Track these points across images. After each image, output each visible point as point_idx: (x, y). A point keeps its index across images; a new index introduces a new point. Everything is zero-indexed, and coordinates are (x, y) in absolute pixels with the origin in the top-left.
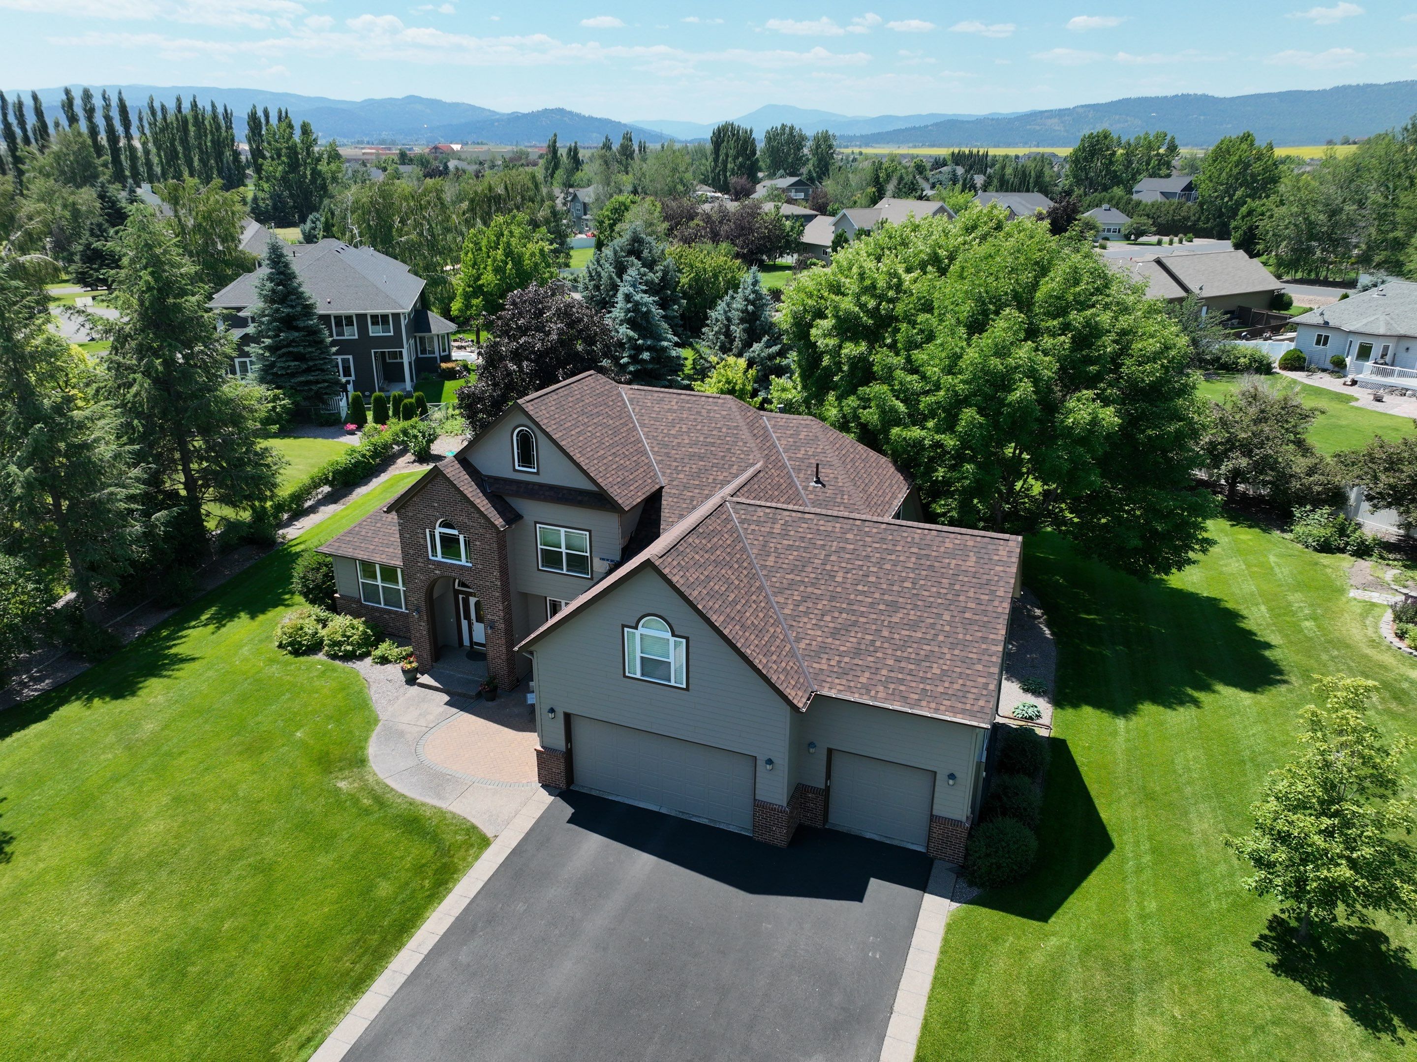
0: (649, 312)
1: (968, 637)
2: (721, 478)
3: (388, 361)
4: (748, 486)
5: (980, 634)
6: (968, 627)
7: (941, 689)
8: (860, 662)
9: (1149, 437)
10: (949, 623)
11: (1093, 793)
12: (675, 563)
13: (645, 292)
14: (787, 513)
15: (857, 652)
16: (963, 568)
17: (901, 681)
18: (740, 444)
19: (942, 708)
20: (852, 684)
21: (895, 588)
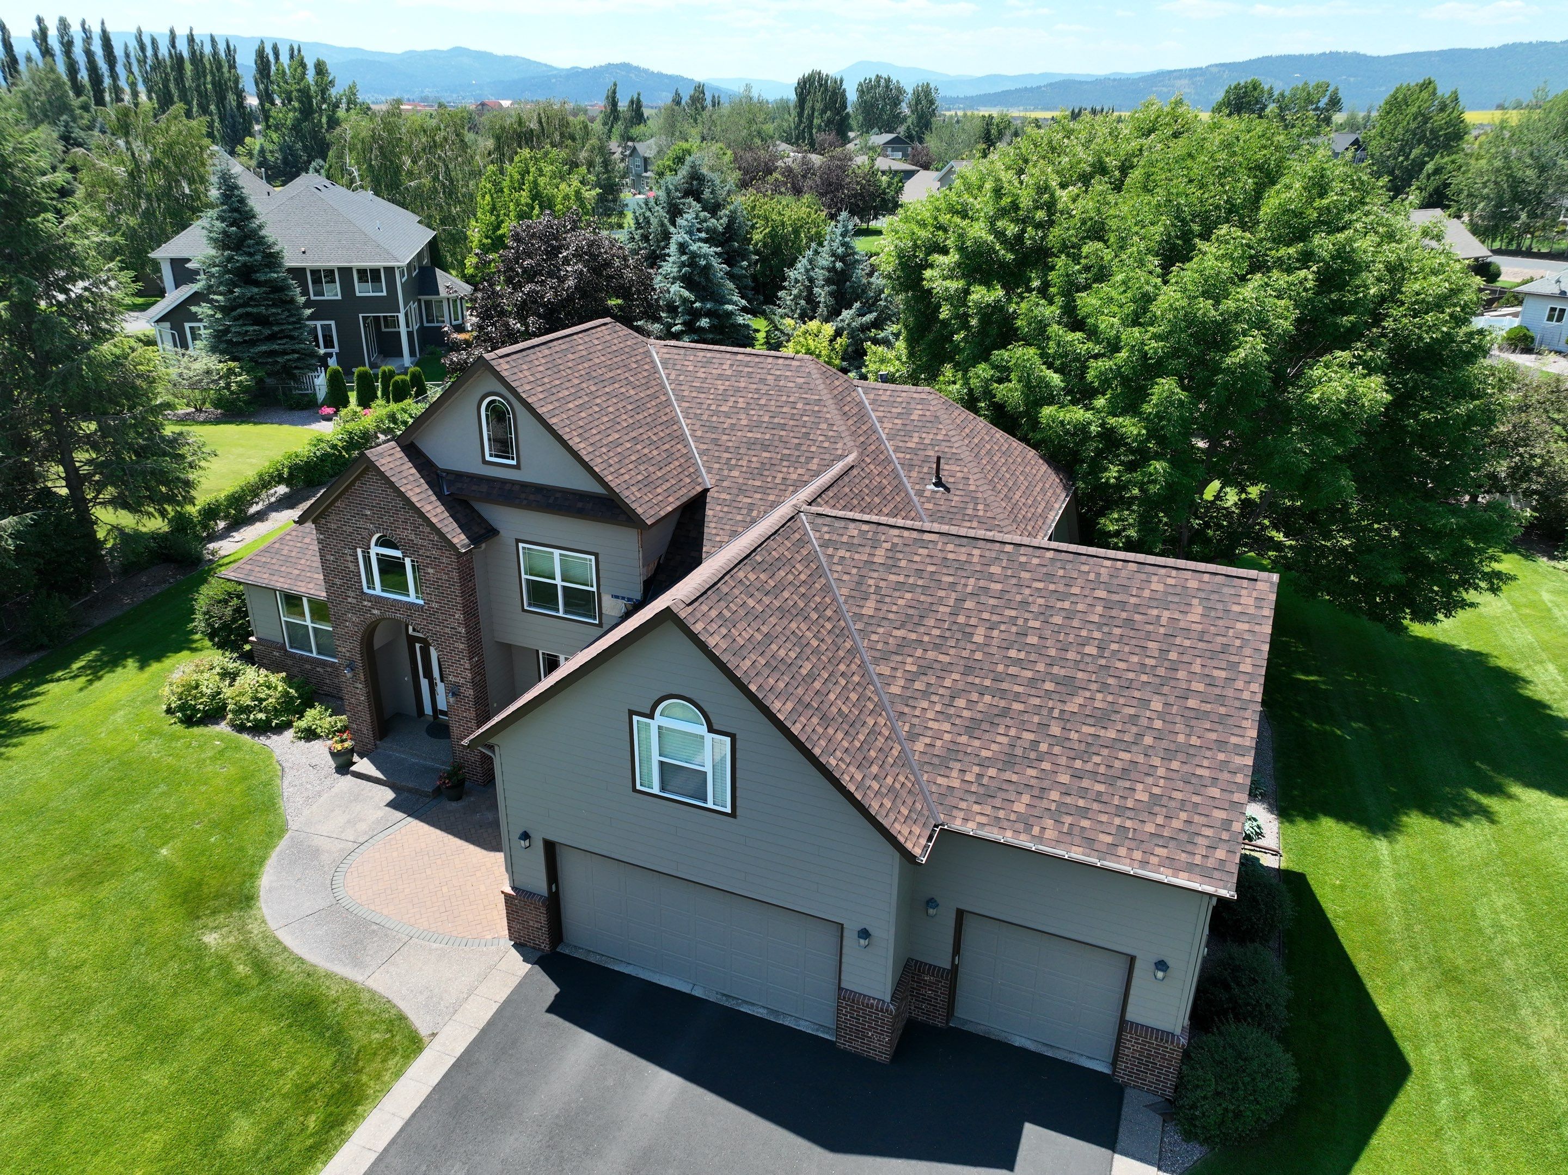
0: (708, 267)
1: (1194, 740)
2: (794, 476)
3: (384, 329)
4: (835, 489)
5: (1213, 736)
6: (1194, 722)
7: (1150, 828)
8: (1014, 778)
9: (1426, 423)
10: (1161, 716)
11: (1361, 968)
12: (713, 613)
13: (705, 241)
14: (896, 532)
15: (1009, 761)
16: (1182, 624)
18: (824, 426)
19: (1154, 860)
20: (1001, 814)
21: (1071, 655)
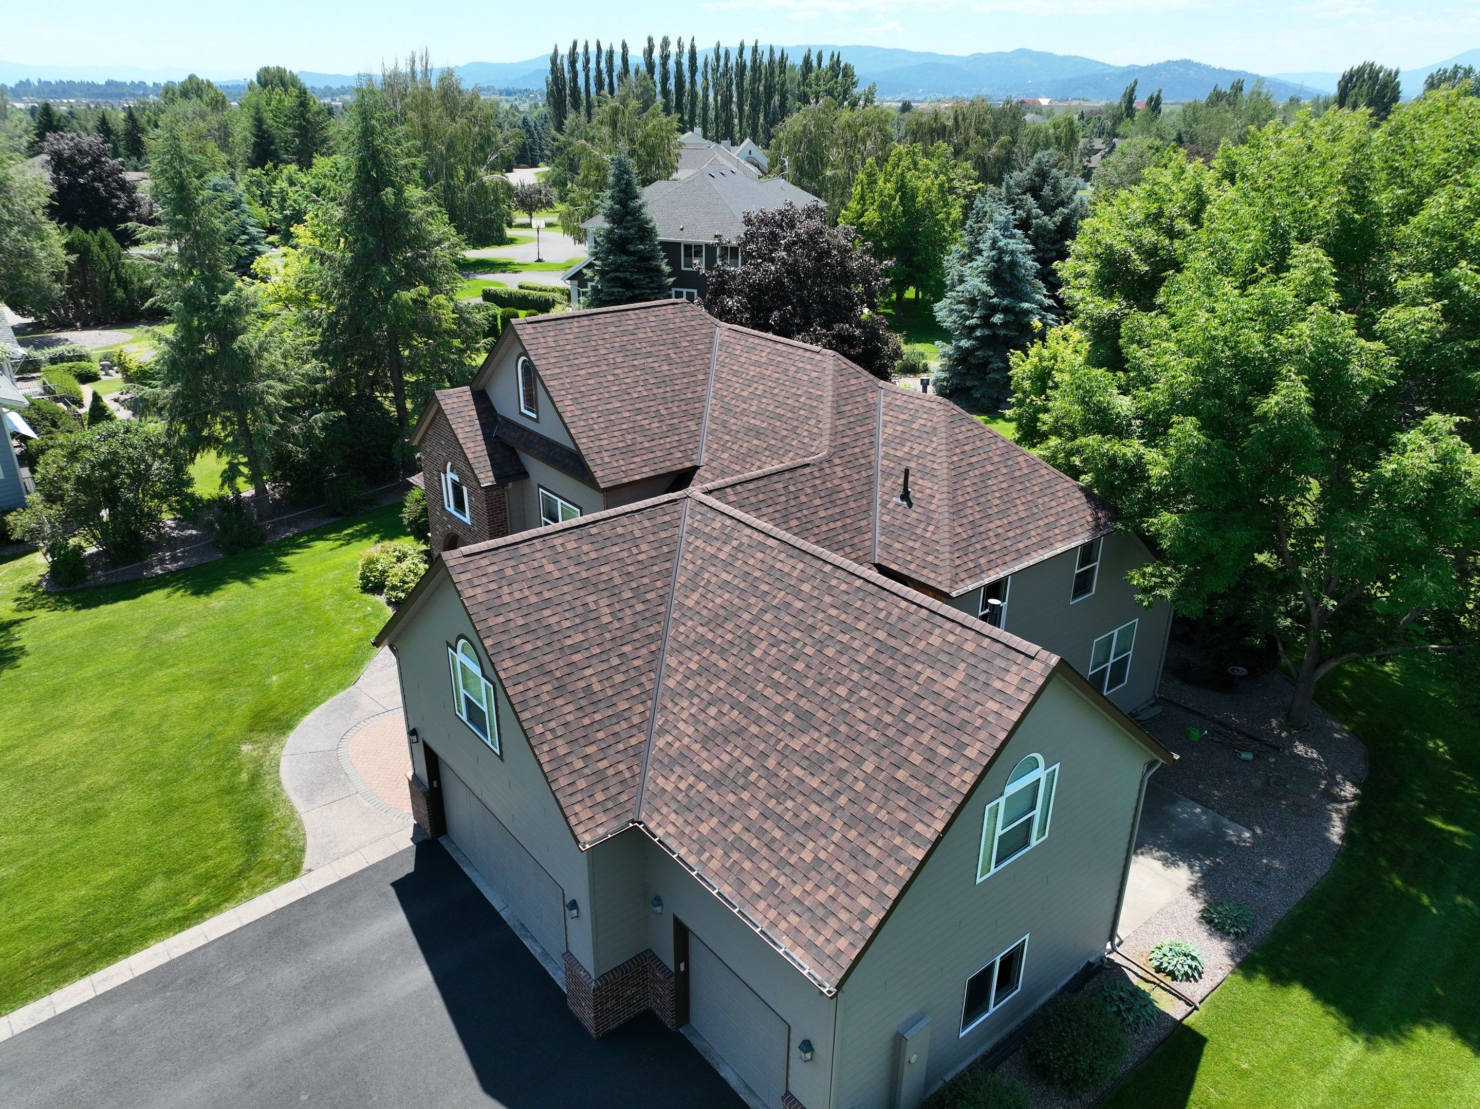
1: (883, 815)
4: (761, 483)
5: (902, 816)
6: (892, 795)
7: (796, 891)
8: (715, 799)
10: (868, 779)
14: (748, 531)
15: (718, 781)
16: (937, 688)
18: (813, 422)
19: (783, 926)
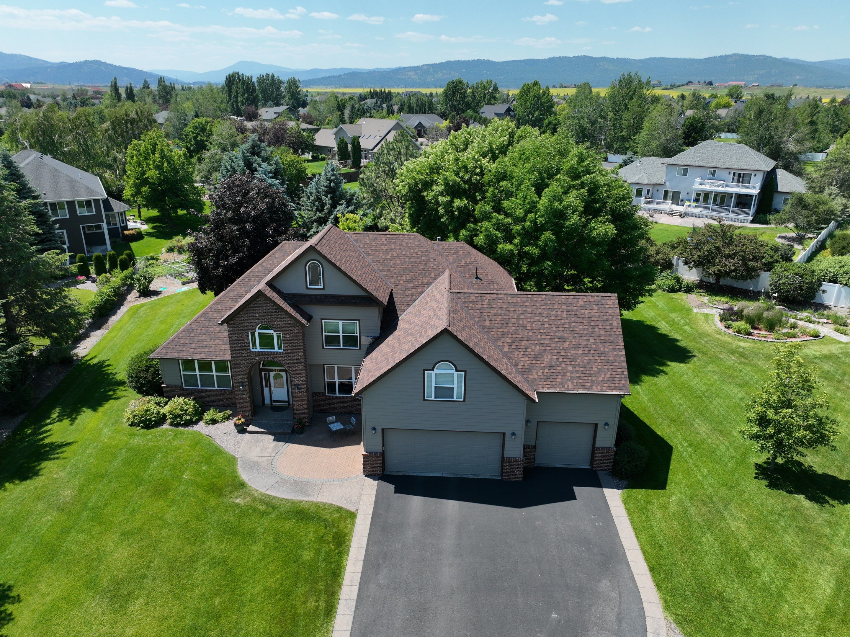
1: (606, 349)
2: (426, 281)
4: (454, 283)
5: (611, 347)
6: (604, 344)
7: (600, 378)
8: (554, 371)
9: (625, 239)
11: (648, 424)
13: (272, 177)
14: (488, 295)
15: (551, 366)
16: (592, 314)
17: (579, 378)
18: (432, 260)
19: (604, 388)
20: (554, 383)
21: (561, 329)
